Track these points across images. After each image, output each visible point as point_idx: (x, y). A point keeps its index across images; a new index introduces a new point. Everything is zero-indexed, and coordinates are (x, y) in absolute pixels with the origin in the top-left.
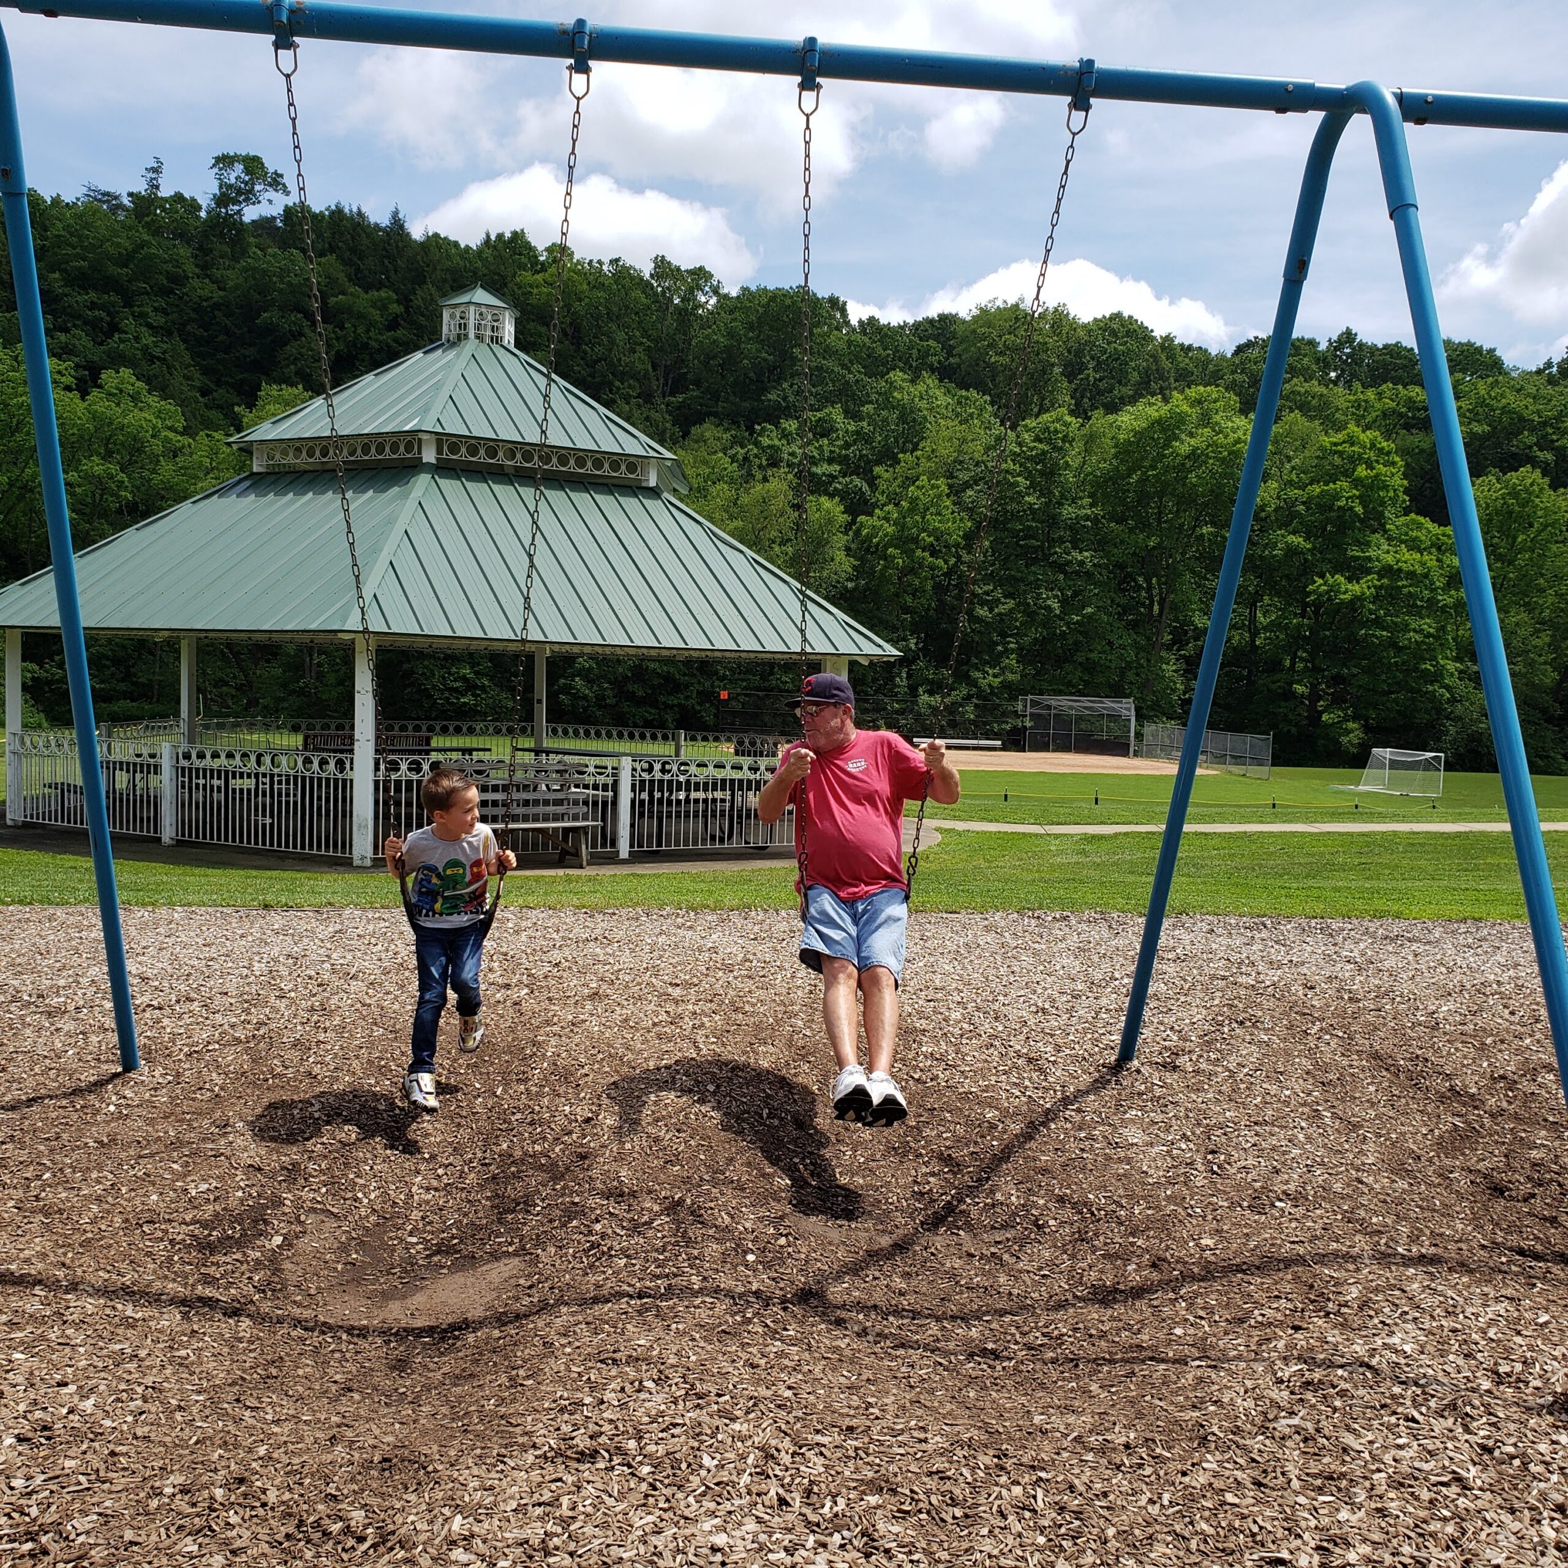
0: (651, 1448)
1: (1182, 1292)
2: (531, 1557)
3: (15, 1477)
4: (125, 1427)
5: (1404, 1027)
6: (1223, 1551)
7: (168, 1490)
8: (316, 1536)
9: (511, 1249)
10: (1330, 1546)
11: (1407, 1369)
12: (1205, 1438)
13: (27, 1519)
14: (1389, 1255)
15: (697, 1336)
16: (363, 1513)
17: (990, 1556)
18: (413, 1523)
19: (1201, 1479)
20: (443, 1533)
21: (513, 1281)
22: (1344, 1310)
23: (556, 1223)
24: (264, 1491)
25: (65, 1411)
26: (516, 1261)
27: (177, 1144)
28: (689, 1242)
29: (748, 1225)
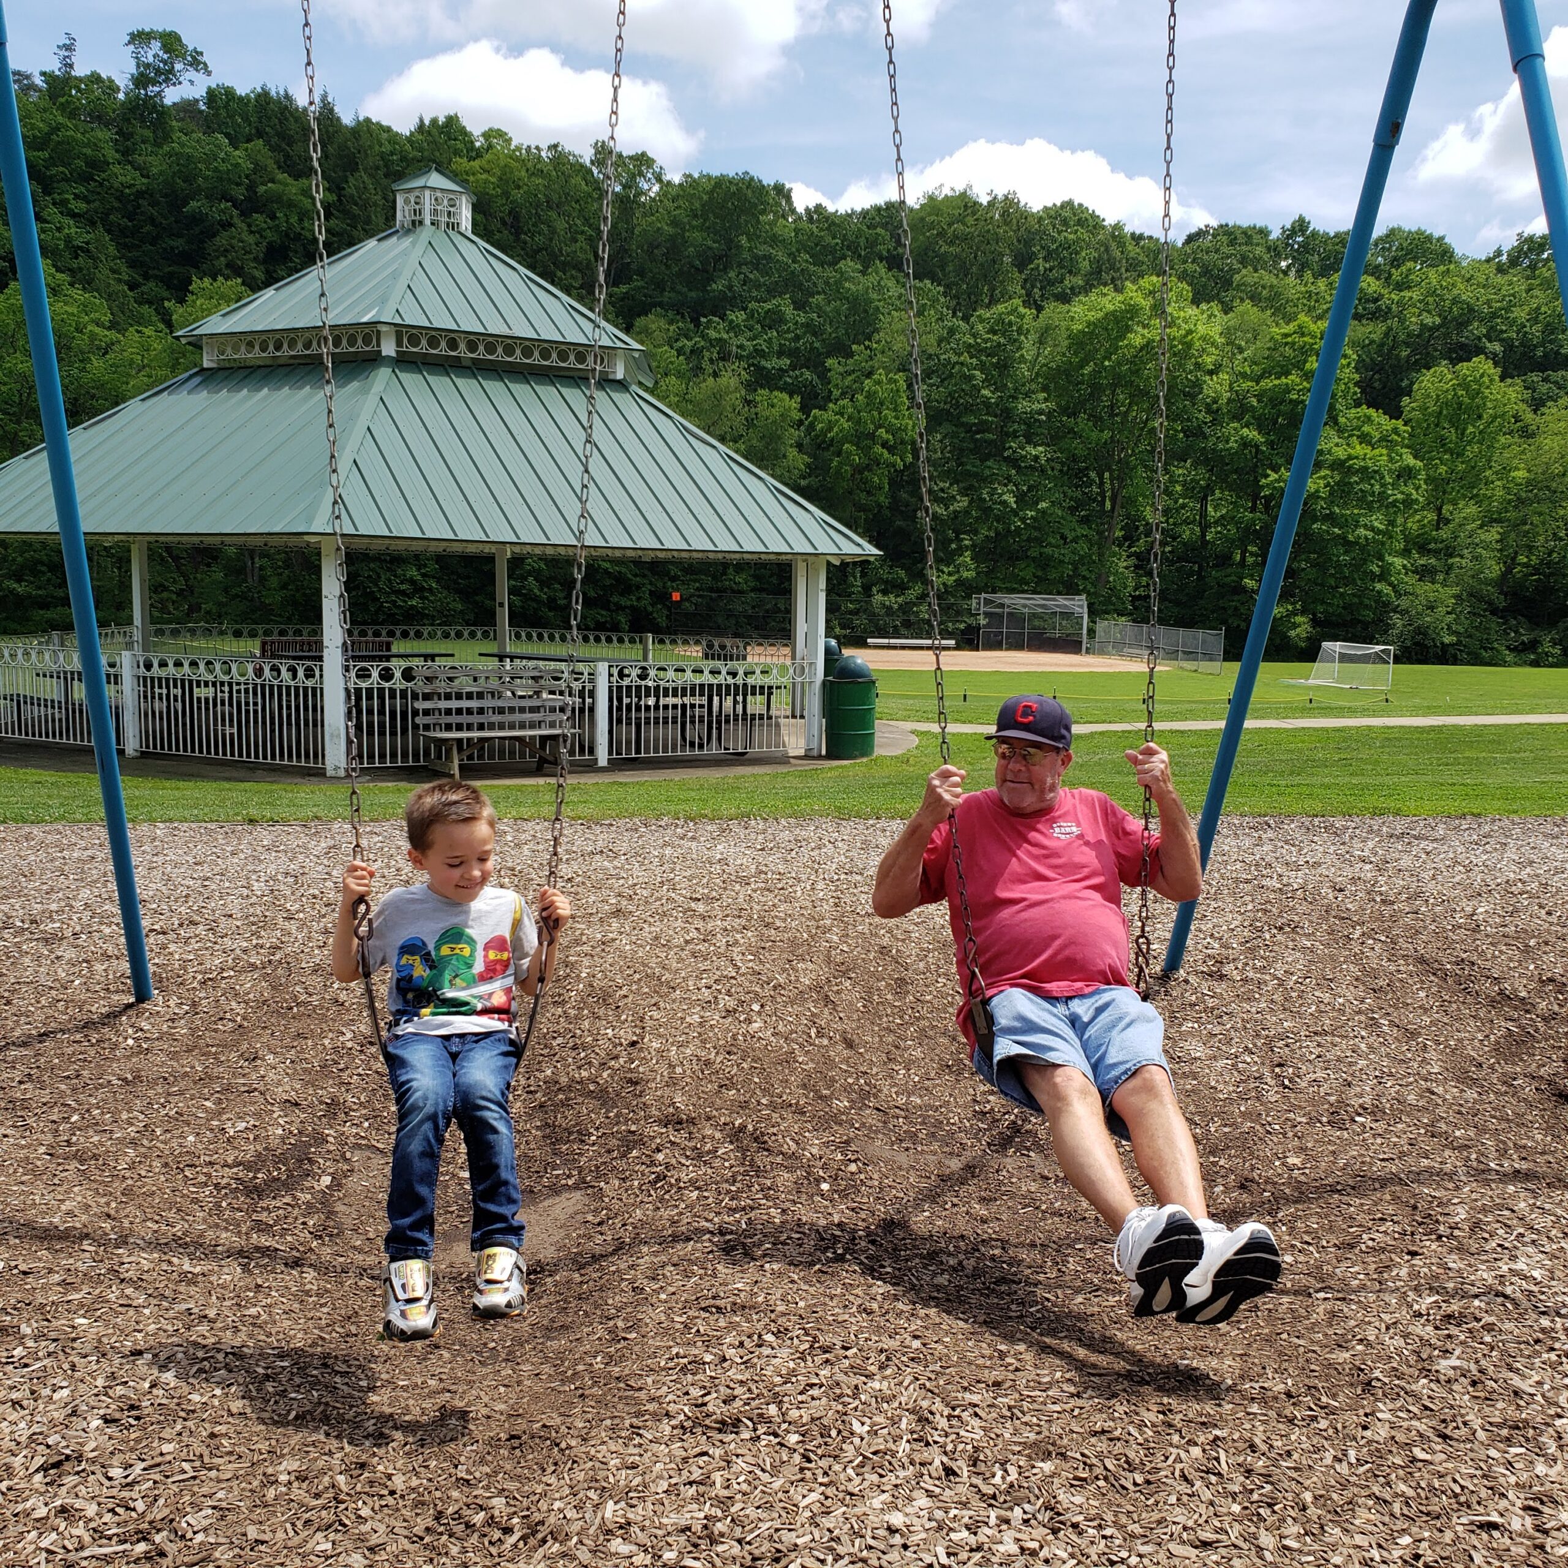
0: (794, 1414)
1: (1280, 1215)
2: (696, 1546)
3: (111, 1466)
4: (216, 1402)
5: (1445, 930)
6: (1428, 1514)
7: (283, 1478)
8: (459, 1529)
9: (570, 1182)
10: (1537, 1505)
11: (1543, 1297)
12: (1369, 1383)
13: (133, 1514)
14: (1483, 1171)
15: (796, 1277)
16: (504, 1500)
17: (1185, 1528)
18: (561, 1511)
19: (1382, 1432)
20: (598, 1521)
21: (579, 1217)
22: (1456, 1233)
23: (615, 1154)
24: (389, 1477)
25: (147, 1385)
26: (578, 1195)
27: (206, 1079)
28: (759, 1172)
29: (815, 1151)
